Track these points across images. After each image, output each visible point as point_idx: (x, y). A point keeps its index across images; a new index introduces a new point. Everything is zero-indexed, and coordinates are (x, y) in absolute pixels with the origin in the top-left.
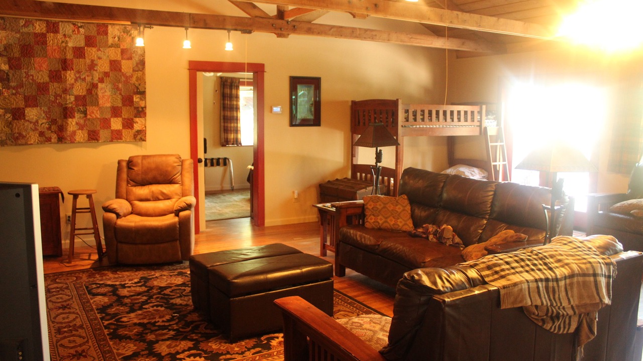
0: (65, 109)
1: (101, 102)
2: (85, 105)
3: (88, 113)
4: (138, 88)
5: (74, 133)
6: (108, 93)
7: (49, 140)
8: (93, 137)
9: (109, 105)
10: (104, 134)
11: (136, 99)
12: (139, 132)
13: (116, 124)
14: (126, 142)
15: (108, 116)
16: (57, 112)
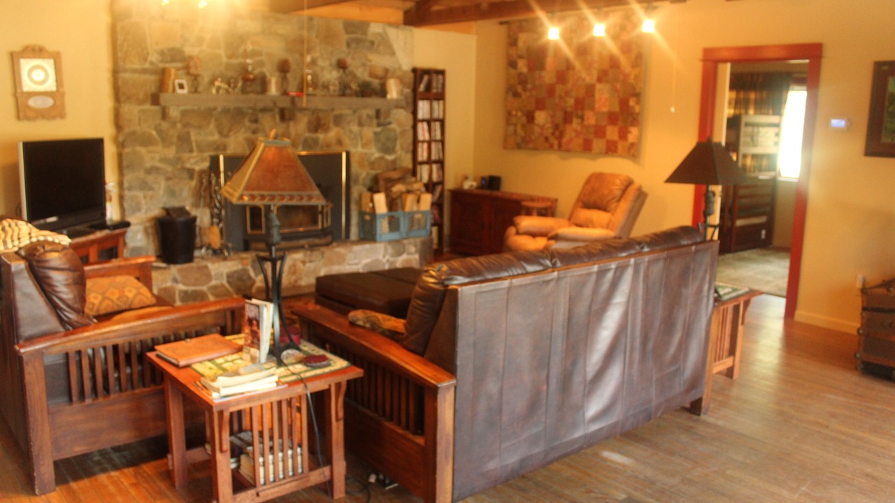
0: (566, 113)
1: (597, 106)
2: (583, 109)
3: (585, 118)
4: (634, 89)
5: (571, 141)
6: (606, 95)
7: (551, 146)
8: (587, 147)
9: (605, 109)
10: (598, 144)
11: (632, 103)
12: (632, 145)
13: (612, 133)
14: (620, 156)
15: (604, 122)
16: (560, 115)
